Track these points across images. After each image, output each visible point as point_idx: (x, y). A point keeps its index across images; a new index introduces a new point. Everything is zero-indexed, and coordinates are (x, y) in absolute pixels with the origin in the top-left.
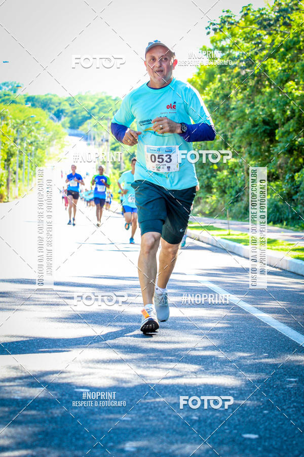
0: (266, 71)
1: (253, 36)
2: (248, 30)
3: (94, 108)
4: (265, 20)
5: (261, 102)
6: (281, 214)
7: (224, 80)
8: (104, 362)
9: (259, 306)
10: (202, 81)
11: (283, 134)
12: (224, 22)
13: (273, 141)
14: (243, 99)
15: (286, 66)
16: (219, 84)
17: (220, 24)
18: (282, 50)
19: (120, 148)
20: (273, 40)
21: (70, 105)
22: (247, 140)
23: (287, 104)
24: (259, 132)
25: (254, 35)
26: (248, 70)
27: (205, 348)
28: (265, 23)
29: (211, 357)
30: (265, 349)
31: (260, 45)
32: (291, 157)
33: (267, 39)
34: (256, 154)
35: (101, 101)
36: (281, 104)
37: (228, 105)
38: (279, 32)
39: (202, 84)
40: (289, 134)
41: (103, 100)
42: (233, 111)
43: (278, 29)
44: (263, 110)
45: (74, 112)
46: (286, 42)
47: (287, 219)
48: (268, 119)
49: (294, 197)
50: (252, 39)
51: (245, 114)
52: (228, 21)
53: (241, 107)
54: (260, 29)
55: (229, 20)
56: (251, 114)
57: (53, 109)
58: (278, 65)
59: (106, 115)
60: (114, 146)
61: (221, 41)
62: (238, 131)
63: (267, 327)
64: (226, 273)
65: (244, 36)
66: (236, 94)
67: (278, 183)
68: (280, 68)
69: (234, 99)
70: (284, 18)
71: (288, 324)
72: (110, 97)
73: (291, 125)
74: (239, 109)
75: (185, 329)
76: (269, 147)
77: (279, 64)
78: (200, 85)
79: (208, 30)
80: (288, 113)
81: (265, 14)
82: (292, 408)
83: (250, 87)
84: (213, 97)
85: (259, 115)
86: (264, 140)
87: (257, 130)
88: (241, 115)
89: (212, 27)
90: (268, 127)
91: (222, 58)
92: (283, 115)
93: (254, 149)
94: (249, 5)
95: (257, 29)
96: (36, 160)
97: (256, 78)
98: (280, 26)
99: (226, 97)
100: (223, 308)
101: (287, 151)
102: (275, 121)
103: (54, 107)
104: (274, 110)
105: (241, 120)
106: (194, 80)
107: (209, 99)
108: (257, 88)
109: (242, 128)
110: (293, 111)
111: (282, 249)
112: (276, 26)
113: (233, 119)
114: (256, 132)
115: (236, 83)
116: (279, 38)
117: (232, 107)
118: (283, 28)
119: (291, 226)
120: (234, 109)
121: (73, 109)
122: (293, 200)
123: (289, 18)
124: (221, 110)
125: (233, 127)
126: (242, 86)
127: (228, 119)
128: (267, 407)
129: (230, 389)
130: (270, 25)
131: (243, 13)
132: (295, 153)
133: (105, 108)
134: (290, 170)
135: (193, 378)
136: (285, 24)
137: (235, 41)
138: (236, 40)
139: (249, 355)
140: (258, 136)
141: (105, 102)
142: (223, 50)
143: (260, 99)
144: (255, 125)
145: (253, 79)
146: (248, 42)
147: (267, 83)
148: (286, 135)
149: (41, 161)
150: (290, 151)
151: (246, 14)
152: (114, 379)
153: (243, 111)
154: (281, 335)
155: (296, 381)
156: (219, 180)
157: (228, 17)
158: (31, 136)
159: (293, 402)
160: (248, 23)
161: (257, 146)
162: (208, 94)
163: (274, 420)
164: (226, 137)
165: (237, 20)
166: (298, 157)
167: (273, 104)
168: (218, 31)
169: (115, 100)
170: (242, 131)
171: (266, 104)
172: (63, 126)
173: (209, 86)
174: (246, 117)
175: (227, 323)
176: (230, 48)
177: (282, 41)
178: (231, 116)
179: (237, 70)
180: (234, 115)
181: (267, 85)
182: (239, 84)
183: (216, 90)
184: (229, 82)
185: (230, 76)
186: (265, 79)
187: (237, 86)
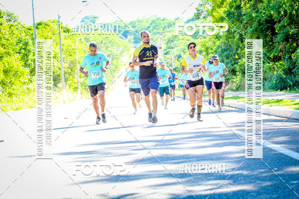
3: (149, 27)
6: (285, 83)
8: (162, 185)
9: (271, 141)
11: (280, 28)
13: (274, 33)
14: (250, 8)
19: (170, 52)
21: (133, 27)
22: (256, 35)
23: (281, 7)
24: (263, 28)
30: (275, 165)
32: (288, 43)
35: (154, 22)
36: (277, 7)
37: (240, 13)
40: (284, 28)
41: (155, 21)
42: (244, 17)
44: (264, 13)
45: (136, 32)
47: (290, 86)
48: (268, 19)
49: (293, 71)
56: (256, 17)
57: (121, 31)
59: (158, 31)
60: (166, 51)
62: (249, 30)
63: (277, 152)
66: (245, 4)
67: (280, 62)
69: (244, 8)
71: (292, 149)
72: (160, 18)
73: (285, 21)
74: (248, 14)
75: (219, 159)
76: (272, 38)
80: (282, 13)
84: (229, 9)
85: (263, 17)
90: (269, 25)
92: (279, 14)
96: (113, 67)
101: (284, 39)
102: (274, 19)
103: (122, 30)
104: (272, 12)
105: (250, 22)
107: (226, 10)
109: (251, 28)
110: (285, 12)
111: (286, 105)
113: (245, 22)
114: (262, 29)
117: (243, 13)
119: (293, 90)
120: (244, 15)
121: (135, 30)
122: (293, 73)
125: (245, 27)
127: (242, 23)
129: (251, 192)
132: (290, 40)
133: (157, 26)
134: (288, 52)
139: (264, 170)
140: (263, 31)
141: (157, 22)
144: (260, 25)
148: (283, 28)
149: (117, 68)
150: (287, 39)
152: (169, 194)
153: (250, 16)
154: (287, 156)
155: (297, 183)
156: (240, 66)
158: (108, 50)
161: (263, 38)
162: (225, 7)
164: (241, 35)
166: (293, 42)
167: (271, 8)
169: (163, 20)
170: (251, 29)
171: (266, 9)
172: (129, 41)
174: (254, 19)
178: (243, 20)
180: (245, 19)
183: (230, 3)
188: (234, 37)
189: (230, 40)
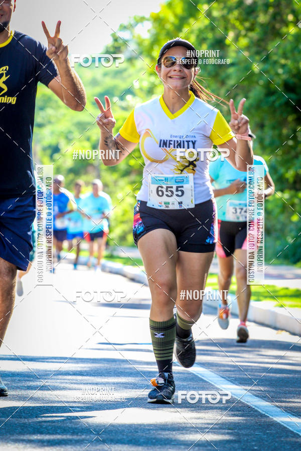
5: (280, 51)
7: (216, 14)
9: (283, 404)
10: (176, 16)
14: (248, 48)
16: (207, 22)
22: (257, 119)
34: (272, 143)
39: (177, 22)
42: (231, 70)
44: (283, 66)
48: (292, 81)
51: (253, 74)
53: (246, 61)
56: (262, 73)
64: (223, 349)
66: (236, 39)
69: (233, 48)
74: (243, 65)
78: (173, 24)
83: (262, 25)
85: (277, 74)
86: (285, 120)
87: (274, 102)
93: (269, 133)
97: (271, 10)
99: (220, 43)
105: (246, 83)
106: (162, 15)
108: (274, 28)
113: (231, 82)
114: (272, 105)
115: (237, 19)
120: (232, 65)
126: (247, 24)
127: (223, 83)
140: (275, 111)
143: (278, 47)
144: (270, 92)
145: (266, 12)
147: (290, 18)
153: (248, 68)
161: (274, 128)
171: (289, 55)
173: (189, 24)
174: (255, 79)
175: (228, 433)
178: (228, 77)
180: (233, 77)
181: (291, 22)
182: (242, 21)
183: (201, 31)
184: (225, 18)
185: (225, 7)
186: (287, 11)
187: (237, 24)
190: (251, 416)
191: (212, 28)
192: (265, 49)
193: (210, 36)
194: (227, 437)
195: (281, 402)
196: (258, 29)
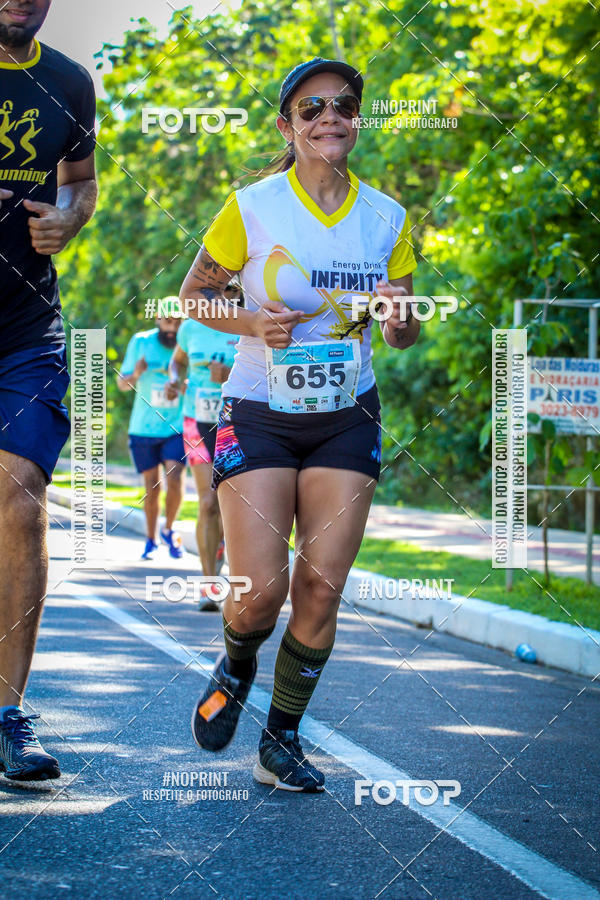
0: (222, 151)
1: (193, 75)
2: (185, 60)
4: (222, 40)
7: (133, 167)
9: (203, 649)
12: (132, 42)
14: (172, 210)
15: (266, 140)
16: (122, 177)
17: (125, 48)
18: (257, 104)
20: (238, 85)
25: (198, 72)
26: (184, 148)
27: (87, 737)
28: (222, 47)
29: (99, 756)
31: (210, 95)
33: (225, 82)
37: (139, 221)
38: (251, 67)
42: (151, 236)
43: (248, 60)
46: (267, 89)
50: (194, 80)
52: (140, 41)
53: (168, 226)
54: (210, 58)
55: (145, 39)
58: (248, 138)
61: (125, 83)
64: (133, 579)
65: (177, 73)
66: (159, 196)
68: (253, 144)
69: (154, 209)
70: (263, 36)
74: (165, 231)
75: (43, 696)
77: (250, 133)
79: (99, 60)
81: (221, 27)
82: (275, 865)
83: (189, 183)
88: (168, 242)
89: (107, 53)
91: (129, 120)
94: (187, 8)
95: (205, 60)
97: (200, 165)
98: (254, 53)
99: (137, 204)
100: (127, 653)
105: (168, 253)
108: (203, 186)
112: (244, 53)
113: (151, 251)
115: (158, 174)
116: (251, 80)
117: (149, 225)
118: (259, 59)
120: (153, 229)
123: (272, 37)
124: (125, 233)
125: (150, 268)
126: (171, 181)
127: (140, 252)
128: (221, 864)
130: (231, 51)
131: (173, 26)
135: (61, 800)
136: (264, 49)
137: (157, 86)
138: (158, 82)
139: (181, 752)
142: (130, 103)
145: (194, 166)
146: (184, 87)
147: (224, 175)
151: (180, 28)
153: (171, 235)
155: (282, 809)
157: (144, 32)
159: (277, 852)
160: (185, 47)
163: (236, 891)
164: (134, 290)
165: (160, 40)
168: (120, 62)
174: (180, 247)
175: (134, 684)
176: (146, 100)
177: (257, 86)
178: (147, 244)
179: (160, 146)
180: (153, 244)
181: (225, 180)
182: (165, 178)
183: (115, 189)
184: (143, 173)
185: (144, 160)
186: (220, 166)
187: (159, 180)
188: (111, 293)
189: (99, 300)
190: (164, 662)
191: (128, 183)
192: (193, 211)
193: (126, 194)
194: (132, 689)
195: (202, 645)
196: (184, 187)
